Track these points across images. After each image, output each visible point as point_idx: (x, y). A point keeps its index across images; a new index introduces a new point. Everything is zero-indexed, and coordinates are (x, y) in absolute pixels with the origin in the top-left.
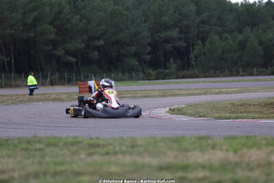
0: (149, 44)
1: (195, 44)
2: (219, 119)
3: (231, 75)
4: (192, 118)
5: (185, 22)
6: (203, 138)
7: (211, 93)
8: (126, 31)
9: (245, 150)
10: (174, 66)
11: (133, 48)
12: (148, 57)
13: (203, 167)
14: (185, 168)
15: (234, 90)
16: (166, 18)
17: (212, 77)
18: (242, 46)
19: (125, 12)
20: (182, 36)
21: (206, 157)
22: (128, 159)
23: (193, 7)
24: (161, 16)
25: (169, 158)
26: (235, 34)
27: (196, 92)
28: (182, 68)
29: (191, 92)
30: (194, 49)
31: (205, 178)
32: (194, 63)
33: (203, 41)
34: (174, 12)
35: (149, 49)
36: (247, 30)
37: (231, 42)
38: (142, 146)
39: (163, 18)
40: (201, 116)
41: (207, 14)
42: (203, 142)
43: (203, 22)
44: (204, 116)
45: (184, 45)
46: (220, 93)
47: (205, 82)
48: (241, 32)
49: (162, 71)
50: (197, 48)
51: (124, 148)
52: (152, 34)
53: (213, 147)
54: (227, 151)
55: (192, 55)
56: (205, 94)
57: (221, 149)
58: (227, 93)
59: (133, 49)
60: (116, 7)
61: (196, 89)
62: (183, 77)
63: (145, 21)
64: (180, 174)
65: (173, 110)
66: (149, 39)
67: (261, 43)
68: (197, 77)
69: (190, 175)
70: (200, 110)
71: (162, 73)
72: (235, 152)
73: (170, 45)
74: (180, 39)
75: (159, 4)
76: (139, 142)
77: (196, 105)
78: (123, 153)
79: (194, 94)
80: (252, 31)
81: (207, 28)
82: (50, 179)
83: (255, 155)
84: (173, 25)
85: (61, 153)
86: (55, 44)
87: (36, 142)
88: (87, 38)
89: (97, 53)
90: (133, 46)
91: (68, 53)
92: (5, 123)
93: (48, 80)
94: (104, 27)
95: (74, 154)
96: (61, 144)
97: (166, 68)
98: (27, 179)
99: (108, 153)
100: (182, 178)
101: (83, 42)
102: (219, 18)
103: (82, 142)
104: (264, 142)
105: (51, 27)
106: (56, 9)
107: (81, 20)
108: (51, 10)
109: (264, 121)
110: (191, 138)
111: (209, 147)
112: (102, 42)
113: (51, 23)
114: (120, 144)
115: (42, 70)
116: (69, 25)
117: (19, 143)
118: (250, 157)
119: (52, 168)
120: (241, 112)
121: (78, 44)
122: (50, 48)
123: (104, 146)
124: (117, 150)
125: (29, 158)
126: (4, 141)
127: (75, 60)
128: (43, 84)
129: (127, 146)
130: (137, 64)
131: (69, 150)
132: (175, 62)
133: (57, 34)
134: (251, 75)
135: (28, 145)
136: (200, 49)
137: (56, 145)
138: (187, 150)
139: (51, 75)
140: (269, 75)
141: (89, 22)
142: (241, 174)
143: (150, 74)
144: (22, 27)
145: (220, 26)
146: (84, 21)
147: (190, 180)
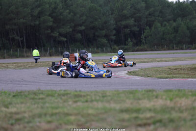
0: (115, 29)
1: (145, 29)
2: (160, 78)
3: (169, 49)
4: (143, 78)
5: (138, 15)
6: (150, 91)
7: (155, 61)
8: (99, 20)
9: (177, 99)
10: (131, 43)
12: (114, 38)
13: (150, 110)
14: (138, 111)
15: (171, 59)
16: (125, 12)
17: (156, 50)
18: (176, 30)
19: (99, 8)
20: (136, 23)
21: (152, 103)
22: (100, 105)
23: (143, 4)
24: (123, 10)
25: (128, 104)
26: (171, 22)
28: (136, 44)
29: (142, 61)
30: (144, 32)
31: (152, 117)
32: (144, 41)
33: (150, 26)
34: (131, 7)
35: (114, 32)
36: (179, 19)
37: (169, 28)
38: (109, 96)
39: (124, 12)
40: (148, 77)
41: (153, 9)
42: (150, 94)
43: (150, 15)
44: (150, 76)
45: (138, 29)
46: (161, 61)
47: (151, 54)
48: (175, 21)
50: (146, 31)
51: (98, 98)
52: (116, 22)
53: (157, 97)
54: (166, 99)
55: (143, 36)
56: (152, 62)
57: (162, 98)
58: (166, 61)
59: (104, 32)
60: (93, 4)
61: (145, 59)
62: (137, 51)
63: (112, 14)
64: (134, 115)
65: (130, 73)
66: (115, 26)
67: (188, 28)
68: (146, 51)
69: (141, 116)
70: (148, 72)
71: (123, 48)
72: (171, 100)
73: (128, 30)
74: (135, 25)
75: (121, 2)
76: (108, 94)
77: (146, 69)
78: (97, 101)
79: (144, 62)
80: (182, 20)
81: (153, 18)
82: (49, 118)
83: (184, 102)
84: (130, 16)
85: (56, 101)
86: (52, 29)
87: (40, 93)
88: (73, 25)
89: (80, 35)
90: (104, 30)
91: (61, 35)
92: (19, 81)
93: (48, 53)
94: (85, 18)
95: (64, 102)
96: (56, 95)
97: (125, 45)
98: (33, 118)
99: (87, 101)
100: (136, 118)
101: (71, 27)
102: (161, 12)
103: (69, 94)
104: (190, 93)
105: (50, 18)
106: (53, 6)
107: (69, 13)
108: (50, 7)
109: (190, 80)
110: (142, 91)
111: (154, 97)
112: (83, 28)
113: (50, 15)
114: (95, 95)
115: (44, 46)
116: (62, 17)
117: (29, 94)
118: (181, 104)
119: (50, 111)
120: (175, 74)
121: (67, 29)
122: (49, 31)
123: (84, 96)
124: (93, 98)
125: (35, 104)
126: (19, 93)
127: (65, 39)
128: (45, 56)
129: (99, 96)
130: (106, 42)
131: (61, 98)
132: (131, 41)
133: (54, 22)
134: (182, 49)
135: (35, 96)
136: (148, 32)
137: (52, 96)
138: (139, 99)
139: (50, 50)
140: (194, 49)
141: (75, 14)
142: (174, 115)
143: (115, 48)
144: (31, 18)
145: (161, 17)
146: (72, 14)
147: (142, 119)
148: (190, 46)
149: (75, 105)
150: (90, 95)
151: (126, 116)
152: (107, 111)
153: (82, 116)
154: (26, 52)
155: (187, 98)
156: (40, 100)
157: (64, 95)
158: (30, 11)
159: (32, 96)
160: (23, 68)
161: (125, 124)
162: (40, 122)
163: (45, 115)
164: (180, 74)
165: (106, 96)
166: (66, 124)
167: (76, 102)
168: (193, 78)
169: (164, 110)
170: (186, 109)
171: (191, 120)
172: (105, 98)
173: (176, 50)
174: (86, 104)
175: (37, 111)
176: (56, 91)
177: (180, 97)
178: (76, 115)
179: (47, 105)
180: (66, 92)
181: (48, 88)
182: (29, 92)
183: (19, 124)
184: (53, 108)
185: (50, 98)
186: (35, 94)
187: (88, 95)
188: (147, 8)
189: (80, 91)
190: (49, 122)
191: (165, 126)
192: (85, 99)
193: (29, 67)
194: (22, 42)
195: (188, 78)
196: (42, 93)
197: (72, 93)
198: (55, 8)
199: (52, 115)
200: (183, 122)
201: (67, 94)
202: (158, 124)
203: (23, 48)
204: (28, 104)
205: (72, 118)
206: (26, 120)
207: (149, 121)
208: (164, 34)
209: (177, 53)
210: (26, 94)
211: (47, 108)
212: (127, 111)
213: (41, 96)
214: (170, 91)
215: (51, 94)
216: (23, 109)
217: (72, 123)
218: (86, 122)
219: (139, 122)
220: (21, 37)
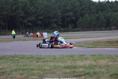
0: (61, 18)
1: (79, 18)
2: (88, 48)
3: (94, 30)
4: (78, 47)
5: (75, 9)
6: (82, 55)
7: (85, 38)
8: (52, 13)
9: (99, 60)
10: (71, 27)
11: (55, 19)
12: (61, 23)
13: (82, 67)
14: (75, 67)
15: (95, 36)
16: (68, 8)
17: (86, 31)
18: (98, 19)
19: (52, 5)
21: (84, 63)
22: (52, 64)
23: (78, 3)
24: (66, 7)
25: (69, 64)
26: (95, 14)
27: (79, 37)
28: (74, 27)
29: (78, 37)
30: (79, 20)
31: (83, 71)
32: (79, 25)
33: (83, 17)
34: (71, 5)
35: (61, 20)
36: (100, 12)
37: (93, 17)
38: (58, 58)
39: (67, 8)
40: (81, 47)
41: (84, 6)
42: (82, 57)
43: (82, 9)
44: (82, 47)
45: (75, 18)
47: (83, 33)
48: (97, 13)
49: (66, 28)
50: (80, 19)
51: (51, 60)
52: (62, 14)
53: (86, 59)
54: (92, 60)
55: (78, 23)
56: (83, 38)
57: (89, 60)
58: (92, 37)
60: (48, 3)
61: (79, 36)
62: (74, 31)
63: (60, 9)
64: (73, 70)
66: (61, 16)
67: (105, 18)
68: (80, 31)
69: (77, 70)
70: (81, 44)
71: (66, 30)
72: (95, 61)
73: (69, 18)
74: (73, 16)
75: (65, 2)
77: (80, 42)
78: (50, 61)
79: (79, 38)
80: (102, 13)
81: (84, 12)
82: (21, 72)
83: (103, 62)
84: (70, 10)
85: (26, 61)
86: (24, 18)
87: (16, 57)
88: (36, 15)
89: (40, 22)
90: (54, 18)
91: (29, 21)
92: (3, 49)
93: (21, 32)
94: (43, 11)
95: (31, 62)
96: (26, 58)
97: (68, 27)
98: (12, 72)
99: (44, 62)
100: (74, 72)
101: (35, 17)
102: (89, 8)
103: (34, 57)
104: (106, 57)
105: (22, 11)
106: (24, 4)
107: (34, 8)
108: (22, 5)
109: (106, 49)
110: (77, 56)
111: (85, 59)
112: (42, 17)
113: (22, 10)
114: (49, 58)
115: (18, 28)
116: (29, 10)
117: (9, 57)
118: (101, 63)
119: (22, 67)
120: (97, 45)
121: (33, 18)
122: (22, 19)
123: (43, 58)
124: (48, 60)
125: (13, 63)
126: (3, 56)
127: (31, 24)
128: (19, 34)
129: (52, 59)
130: (56, 26)
131: (29, 60)
132: (71, 25)
133: (24, 14)
134: (102, 30)
135: (13, 58)
136: (81, 20)
137: (24, 58)
138: (76, 60)
139: (22, 30)
140: (109, 30)
141: (37, 9)
142: (97, 70)
143: (61, 30)
144: (11, 11)
145: (89, 11)
146: (35, 9)
147: (77, 72)
148: (106, 28)
149: (37, 64)
150: (46, 58)
151: (68, 71)
152: (56, 68)
153: (41, 71)
154: (8, 32)
155: (104, 59)
156: (16, 61)
157: (30, 58)
158: (10, 7)
159: (11, 58)
160: (6, 42)
161: (67, 75)
162: (16, 74)
163: (19, 70)
164: (101, 45)
165: (56, 59)
166: (31, 75)
167: (37, 62)
168: (108, 47)
169: (91, 67)
170: (104, 66)
171: (107, 73)
172: (55, 60)
173: (98, 31)
174: (44, 63)
175: (14, 68)
176: (25, 56)
177: (100, 59)
178: (38, 70)
179: (20, 64)
180: (32, 56)
181: (21, 54)
182: (9, 56)
183: (3, 76)
184: (23, 66)
185: (22, 60)
186: (13, 57)
187: (45, 58)
188: (81, 5)
189: (40, 55)
190: (22, 74)
191: (91, 76)
192: (43, 60)
193: (9, 41)
194: (5, 26)
195: (105, 47)
196: (17, 57)
197: (35, 57)
198: (25, 5)
199: (23, 70)
200: (102, 74)
201: (32, 57)
202: (87, 76)
203: (6, 29)
204: (9, 63)
205: (35, 72)
206: (8, 73)
207: (82, 74)
208: (91, 21)
209: (98, 33)
210: (8, 57)
211: (20, 65)
212: (68, 67)
213: (17, 59)
214: (94, 55)
215: (22, 57)
216: (6, 67)
217: (35, 75)
218: (44, 74)
219: (76, 74)
220: (4, 23)
